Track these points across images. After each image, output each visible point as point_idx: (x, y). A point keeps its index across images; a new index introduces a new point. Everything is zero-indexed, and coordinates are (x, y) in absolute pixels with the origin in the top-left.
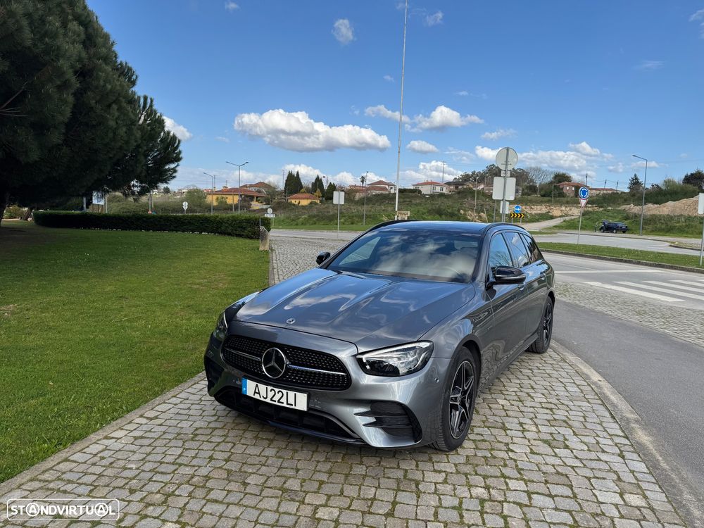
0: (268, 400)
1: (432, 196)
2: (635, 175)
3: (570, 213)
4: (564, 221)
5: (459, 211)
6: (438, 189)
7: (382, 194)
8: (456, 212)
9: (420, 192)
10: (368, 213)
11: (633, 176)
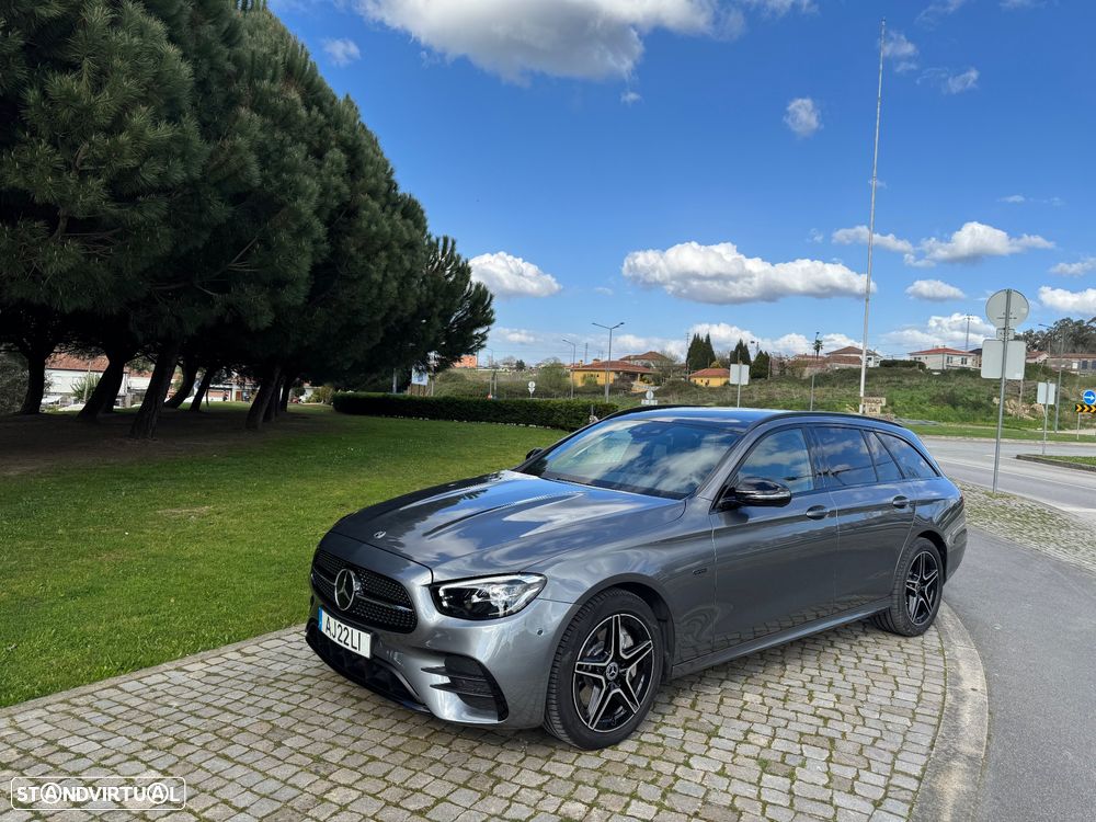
0: (336, 640)
1: (945, 374)
5: (990, 399)
6: (957, 362)
7: (849, 370)
8: (985, 401)
9: (922, 366)
10: (820, 401)
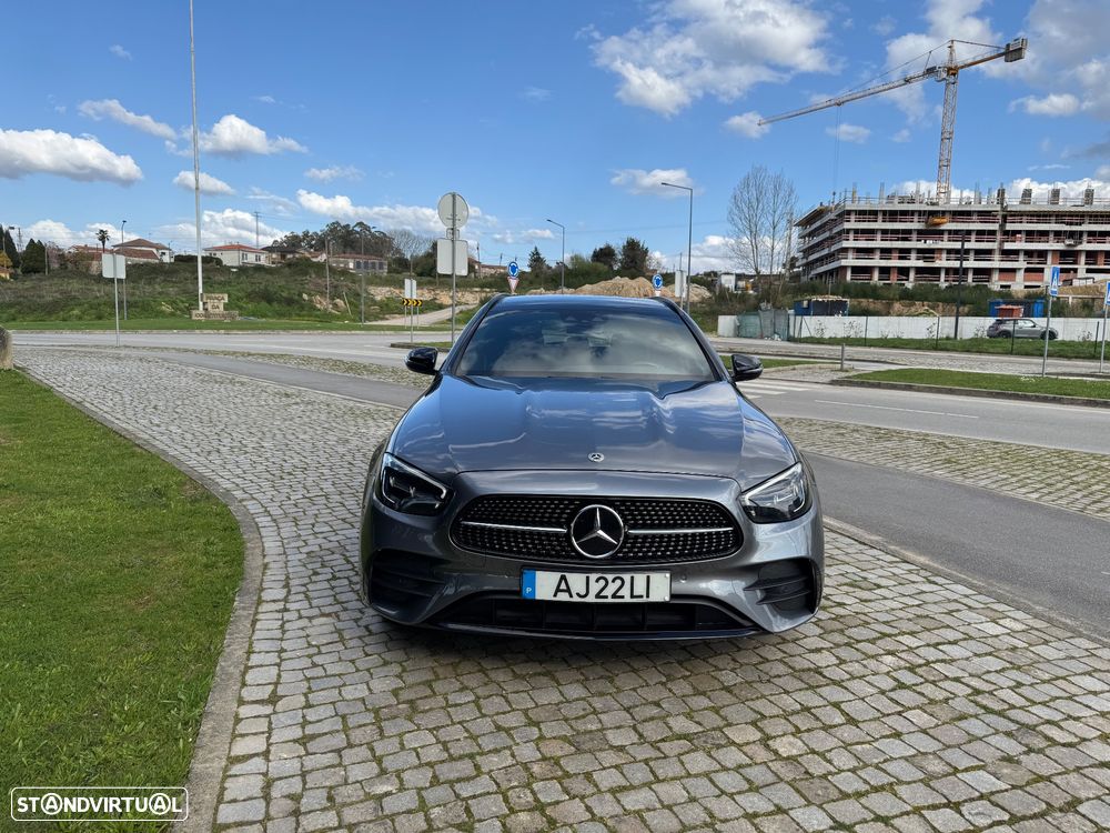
0: (591, 599)
1: (243, 269)
2: (536, 249)
3: (463, 300)
4: (461, 312)
5: (300, 295)
6: (251, 258)
7: (146, 264)
8: (296, 297)
9: (219, 262)
10: (132, 299)
11: (533, 250)
